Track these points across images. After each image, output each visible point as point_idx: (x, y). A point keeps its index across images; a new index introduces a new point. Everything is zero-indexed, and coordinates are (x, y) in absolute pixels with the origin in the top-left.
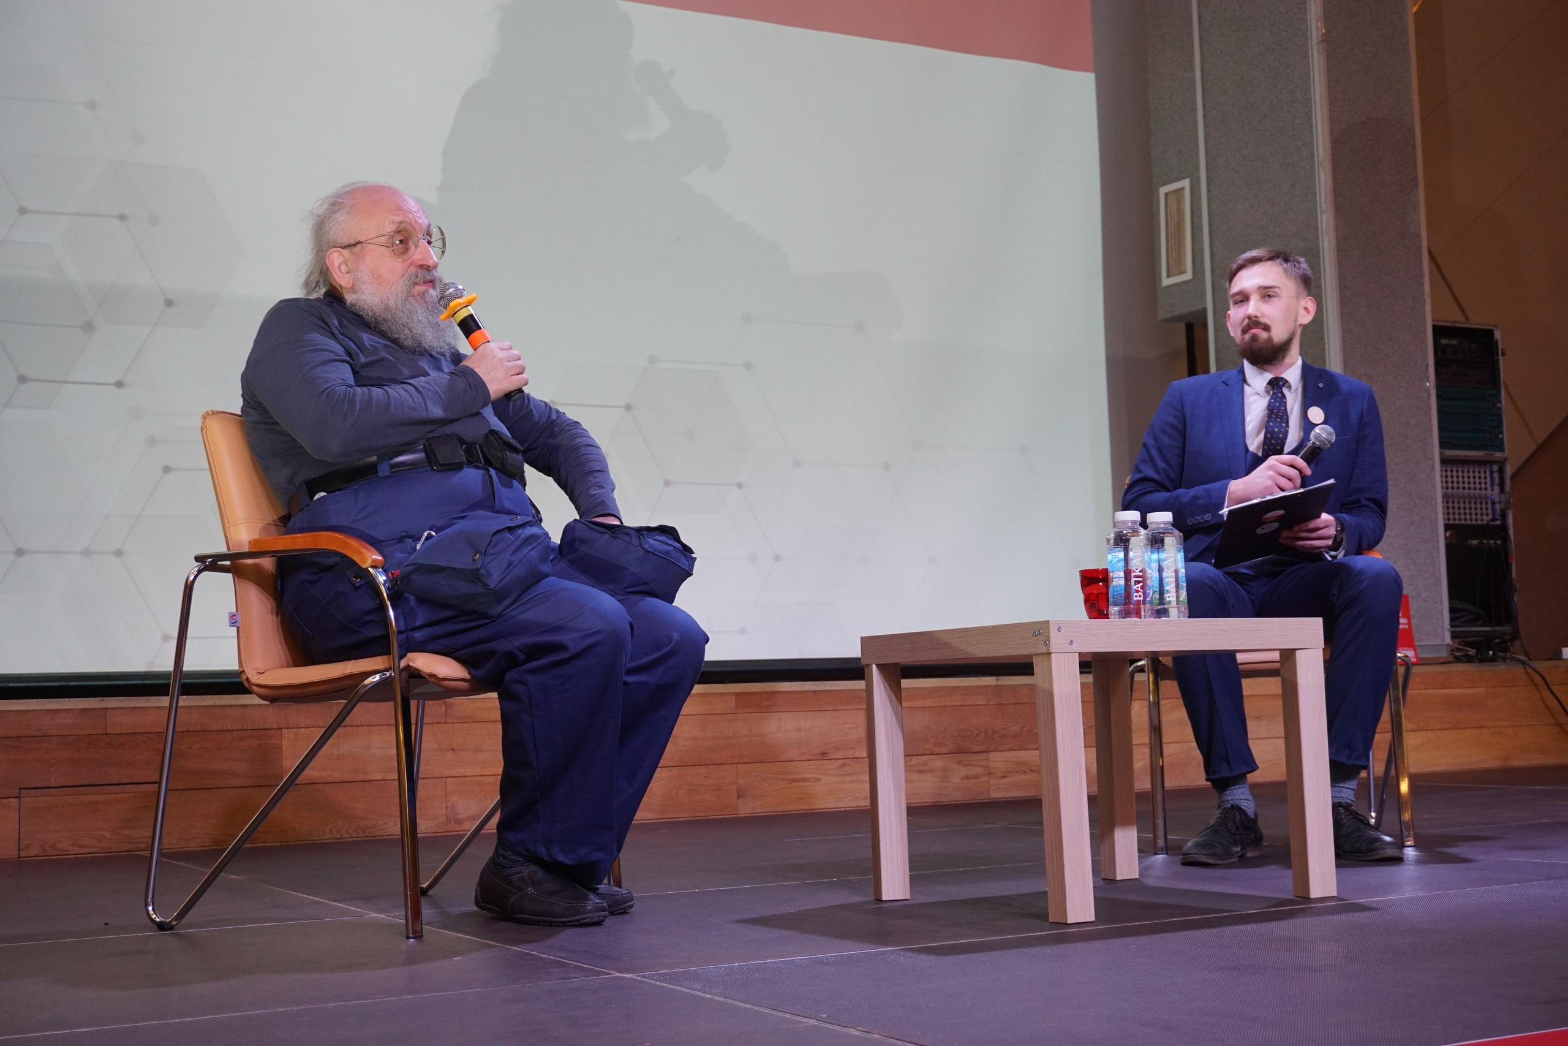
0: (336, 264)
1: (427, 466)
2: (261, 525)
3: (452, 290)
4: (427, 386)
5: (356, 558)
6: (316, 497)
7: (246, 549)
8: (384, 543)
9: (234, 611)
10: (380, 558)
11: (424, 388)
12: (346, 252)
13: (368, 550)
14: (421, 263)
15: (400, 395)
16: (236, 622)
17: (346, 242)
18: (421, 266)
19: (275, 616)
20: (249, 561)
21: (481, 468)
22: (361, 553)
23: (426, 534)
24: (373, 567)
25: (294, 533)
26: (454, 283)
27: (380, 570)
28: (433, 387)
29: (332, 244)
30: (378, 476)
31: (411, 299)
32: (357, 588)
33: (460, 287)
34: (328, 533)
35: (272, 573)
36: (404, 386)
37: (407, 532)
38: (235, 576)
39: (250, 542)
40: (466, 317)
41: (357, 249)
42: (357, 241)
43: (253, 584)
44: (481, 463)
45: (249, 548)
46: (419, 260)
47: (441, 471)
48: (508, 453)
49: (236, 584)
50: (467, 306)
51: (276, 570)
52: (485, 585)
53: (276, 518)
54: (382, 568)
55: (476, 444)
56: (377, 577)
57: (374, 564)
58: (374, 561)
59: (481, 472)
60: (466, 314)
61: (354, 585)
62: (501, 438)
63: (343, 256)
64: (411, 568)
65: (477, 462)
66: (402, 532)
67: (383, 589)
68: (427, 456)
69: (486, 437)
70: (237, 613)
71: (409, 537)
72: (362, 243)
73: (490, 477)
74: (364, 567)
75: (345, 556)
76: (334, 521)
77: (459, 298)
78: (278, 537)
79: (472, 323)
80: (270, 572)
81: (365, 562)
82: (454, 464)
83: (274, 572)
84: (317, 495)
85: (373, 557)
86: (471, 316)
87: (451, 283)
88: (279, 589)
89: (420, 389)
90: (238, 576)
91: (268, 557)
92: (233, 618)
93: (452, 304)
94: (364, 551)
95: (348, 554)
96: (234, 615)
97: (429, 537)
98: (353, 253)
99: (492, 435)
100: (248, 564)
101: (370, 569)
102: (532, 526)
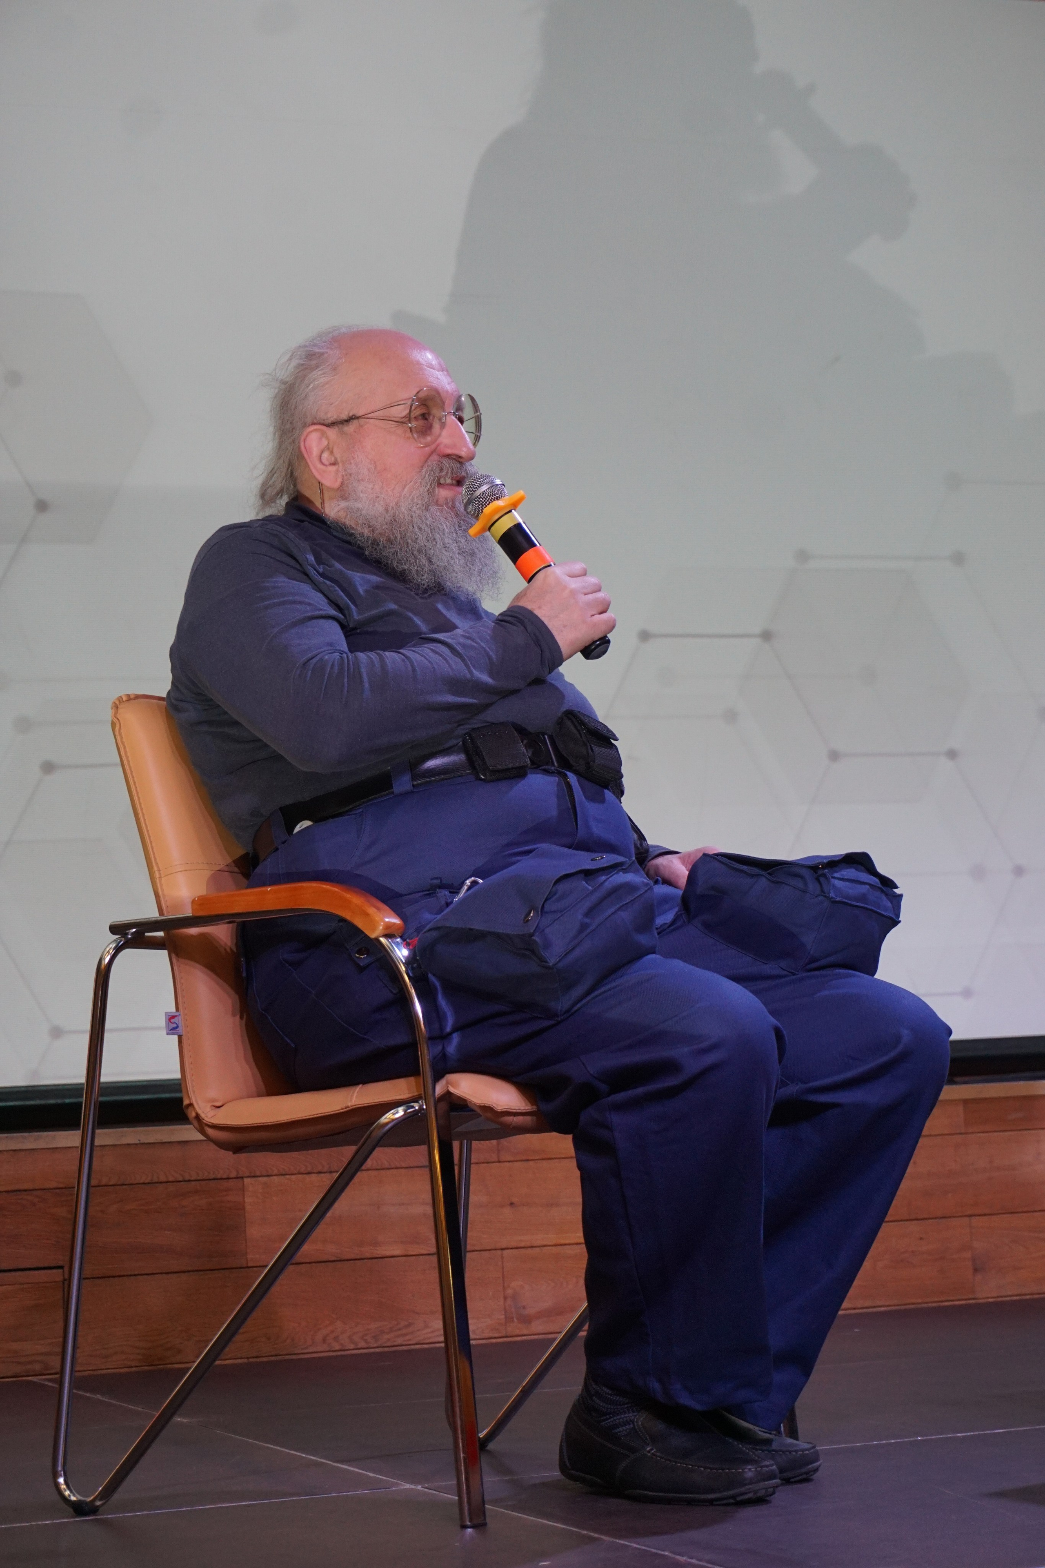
0: (316, 451)
1: (469, 774)
2: (208, 874)
3: (485, 488)
4: (469, 642)
5: (359, 922)
6: (298, 829)
7: (188, 912)
8: (405, 898)
9: (173, 1010)
10: (395, 920)
11: (464, 646)
12: (332, 433)
13: (378, 909)
14: (448, 451)
15: (429, 662)
16: (177, 1026)
17: (333, 416)
18: (449, 455)
19: (238, 1017)
20: (193, 931)
21: (553, 773)
22: (368, 914)
23: (468, 882)
24: (387, 936)
25: (264, 884)
26: (487, 476)
27: (399, 940)
28: (478, 644)
29: (310, 420)
30: (393, 793)
32: (362, 969)
33: (498, 482)
34: (314, 884)
35: (231, 949)
36: (433, 646)
37: (440, 878)
38: (173, 955)
39: (193, 902)
40: (510, 529)
41: (349, 428)
42: (350, 415)
43: (203, 968)
44: (553, 764)
45: (193, 910)
46: (444, 446)
47: (492, 781)
48: (595, 748)
49: (176, 968)
50: (510, 511)
51: (236, 944)
52: (542, 960)
53: (229, 861)
54: (401, 937)
55: (544, 734)
56: (393, 951)
57: (388, 932)
58: (388, 926)
59: (555, 779)
60: (511, 525)
61: (358, 965)
62: (583, 723)
63: (327, 439)
64: (435, 934)
65: (547, 764)
66: (432, 879)
67: (403, 968)
68: (469, 758)
69: (560, 722)
70: (177, 1014)
71: (442, 886)
72: (358, 417)
73: (569, 786)
74: (373, 936)
75: (342, 920)
76: (326, 865)
77: (498, 499)
78: (237, 892)
79: (520, 538)
80: (228, 950)
81: (374, 929)
82: (512, 768)
83: (234, 949)
84: (298, 826)
85: (387, 920)
86: (518, 526)
87: (482, 476)
88: (244, 975)
89: (460, 648)
90: (177, 955)
91: (224, 923)
92: (172, 1020)
93: (487, 510)
94: (372, 911)
95: (347, 915)
96: (173, 1017)
97: (474, 883)
98: (344, 434)
99: (570, 719)
100: (192, 936)
101: (382, 940)
102: (625, 871)
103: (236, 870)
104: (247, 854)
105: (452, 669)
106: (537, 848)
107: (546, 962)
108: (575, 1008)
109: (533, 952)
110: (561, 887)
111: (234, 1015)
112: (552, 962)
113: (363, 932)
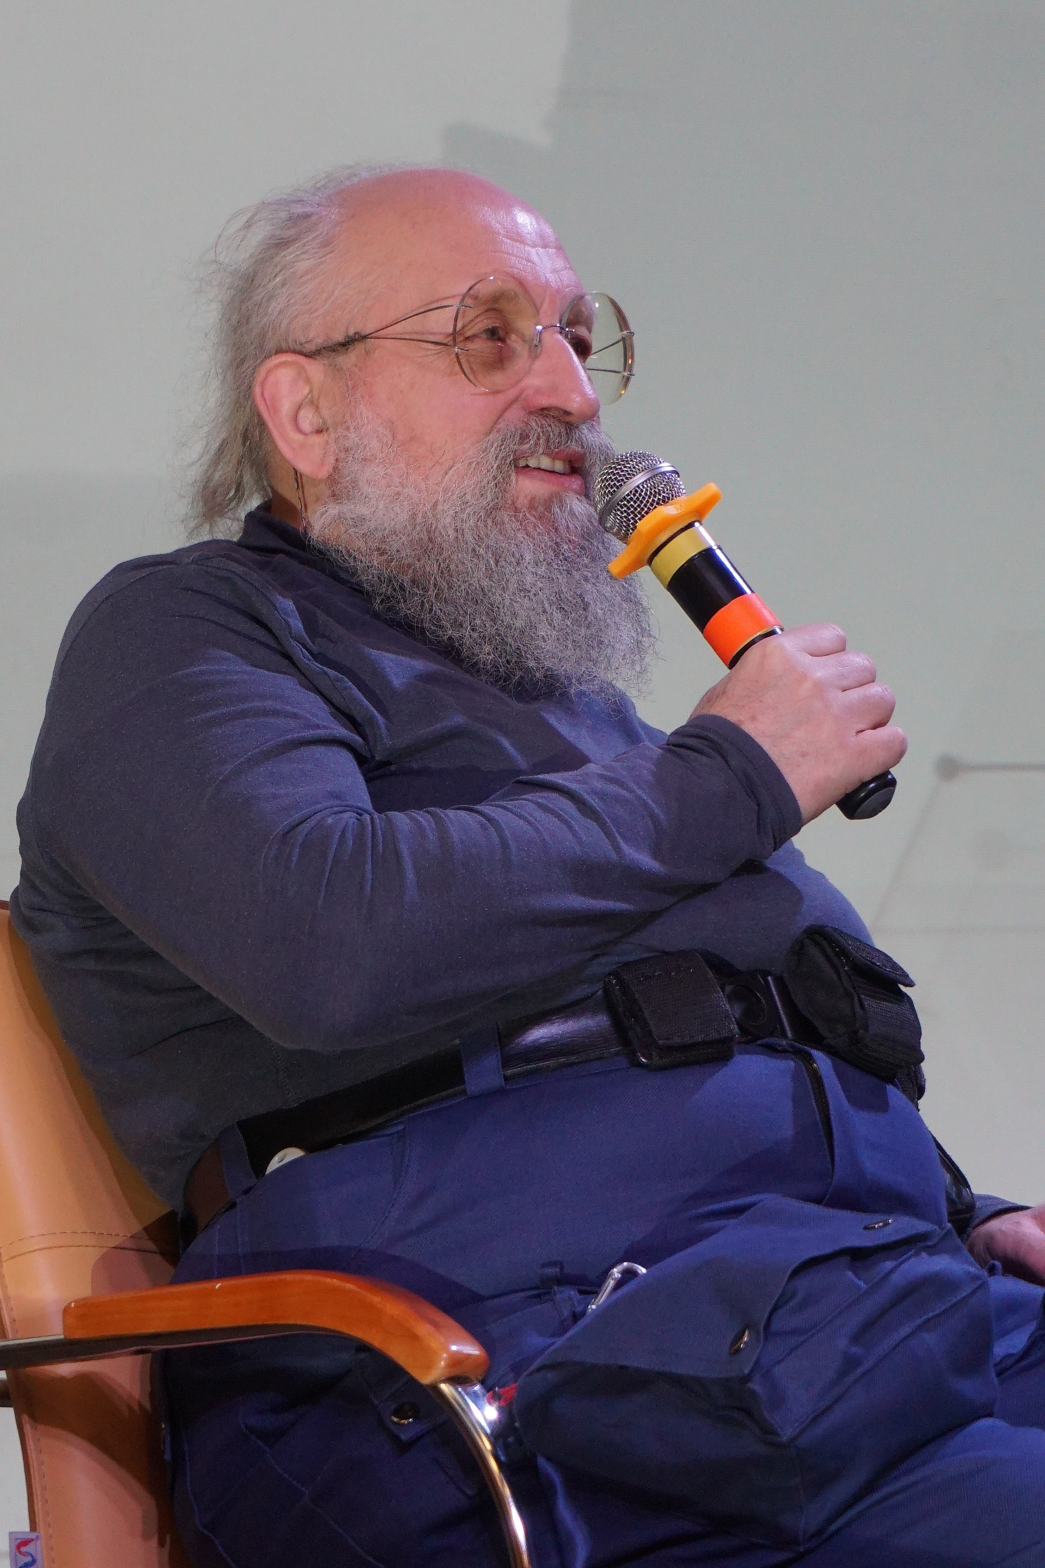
0: (286, 407)
1: (617, 1054)
2: (93, 1255)
3: (639, 479)
4: (613, 788)
5: (398, 1353)
6: (275, 1164)
7: (55, 1332)
8: (489, 1303)
9: (25, 1527)
10: (471, 1349)
11: (602, 796)
12: (316, 369)
13: (436, 1325)
14: (544, 402)
15: (537, 830)
16: (34, 1561)
17: (317, 337)
18: (544, 411)
19: (154, 1543)
20: (65, 1369)
21: (784, 1051)
22: (414, 1338)
23: (616, 1272)
24: (456, 1380)
25: (208, 1276)
26: (644, 457)
27: (477, 1388)
28: (631, 791)
29: (271, 345)
30: (464, 1092)
31: (505, 516)
32: (404, 1447)
33: (666, 467)
34: (308, 1277)
35: (141, 1406)
36: (540, 796)
37: (561, 1265)
38: (25, 1418)
39: (66, 1311)
40: (691, 561)
41: (349, 360)
42: (351, 332)
43: (85, 1444)
44: (784, 1035)
45: (65, 1327)
46: (538, 391)
47: (663, 1068)
48: (868, 1002)
49: (30, 1444)
50: (691, 525)
51: (152, 1396)
52: (767, 1431)
53: (137, 1227)
54: (483, 1383)
55: (765, 974)
56: (467, 1411)
57: (456, 1372)
58: (457, 1361)
59: (789, 1064)
60: (692, 552)
61: (395, 1438)
62: (843, 952)
63: (308, 381)
64: (551, 1376)
65: (771, 1034)
66: (543, 1266)
67: (486, 1445)
68: (617, 1022)
69: (798, 949)
70: (33, 1535)
71: (564, 1280)
72: (365, 337)
73: (817, 1079)
74: (426, 1380)
75: (363, 1348)
76: (331, 1239)
77: (665, 501)
78: (151, 1292)
79: (712, 579)
80: (136, 1407)
81: (429, 1366)
82: (704, 1043)
83: (148, 1405)
84: (276, 1158)
85: (454, 1348)
86: (708, 555)
87: (633, 456)
88: (168, 1457)
89: (594, 802)
90: (33, 1418)
91: (126, 1354)
92: (23, 1549)
93: (645, 525)
94: (423, 1329)
95: (375, 1339)
96: (26, 1543)
97: (629, 1274)
98: (337, 369)
99: (817, 944)
100: (63, 1379)
101: (444, 1387)
102: (933, 1250)
103: (151, 1246)
104: (172, 1214)
105: (580, 842)
106: (754, 1204)
107: (776, 1434)
108: (834, 1527)
109: (749, 1413)
110: (804, 1283)
111: (146, 1537)
112: (787, 1433)
113: (406, 1373)
